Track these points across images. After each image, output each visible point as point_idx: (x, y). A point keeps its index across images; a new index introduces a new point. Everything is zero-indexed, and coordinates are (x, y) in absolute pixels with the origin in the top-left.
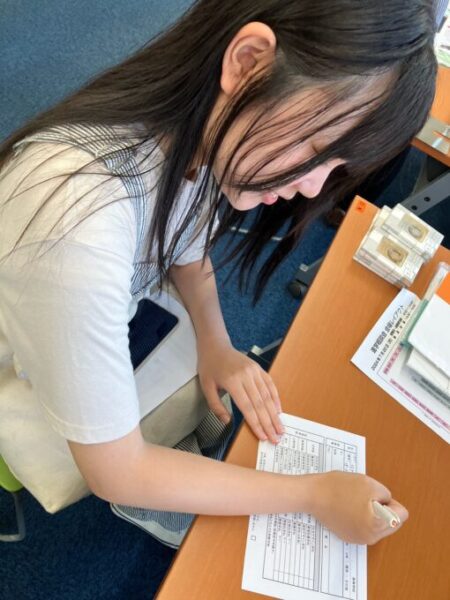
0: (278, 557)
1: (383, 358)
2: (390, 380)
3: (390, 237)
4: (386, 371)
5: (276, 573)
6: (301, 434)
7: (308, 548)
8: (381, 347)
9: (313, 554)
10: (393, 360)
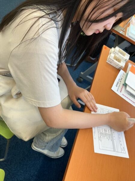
0: (102, 143)
1: (119, 88)
2: (122, 94)
3: (116, 55)
4: (121, 92)
5: (103, 147)
6: (102, 109)
7: (110, 140)
8: (118, 85)
9: (111, 141)
10: (122, 89)
